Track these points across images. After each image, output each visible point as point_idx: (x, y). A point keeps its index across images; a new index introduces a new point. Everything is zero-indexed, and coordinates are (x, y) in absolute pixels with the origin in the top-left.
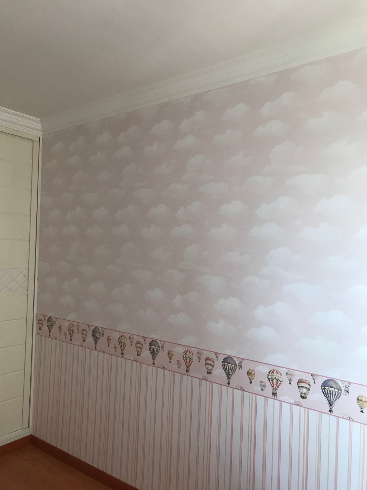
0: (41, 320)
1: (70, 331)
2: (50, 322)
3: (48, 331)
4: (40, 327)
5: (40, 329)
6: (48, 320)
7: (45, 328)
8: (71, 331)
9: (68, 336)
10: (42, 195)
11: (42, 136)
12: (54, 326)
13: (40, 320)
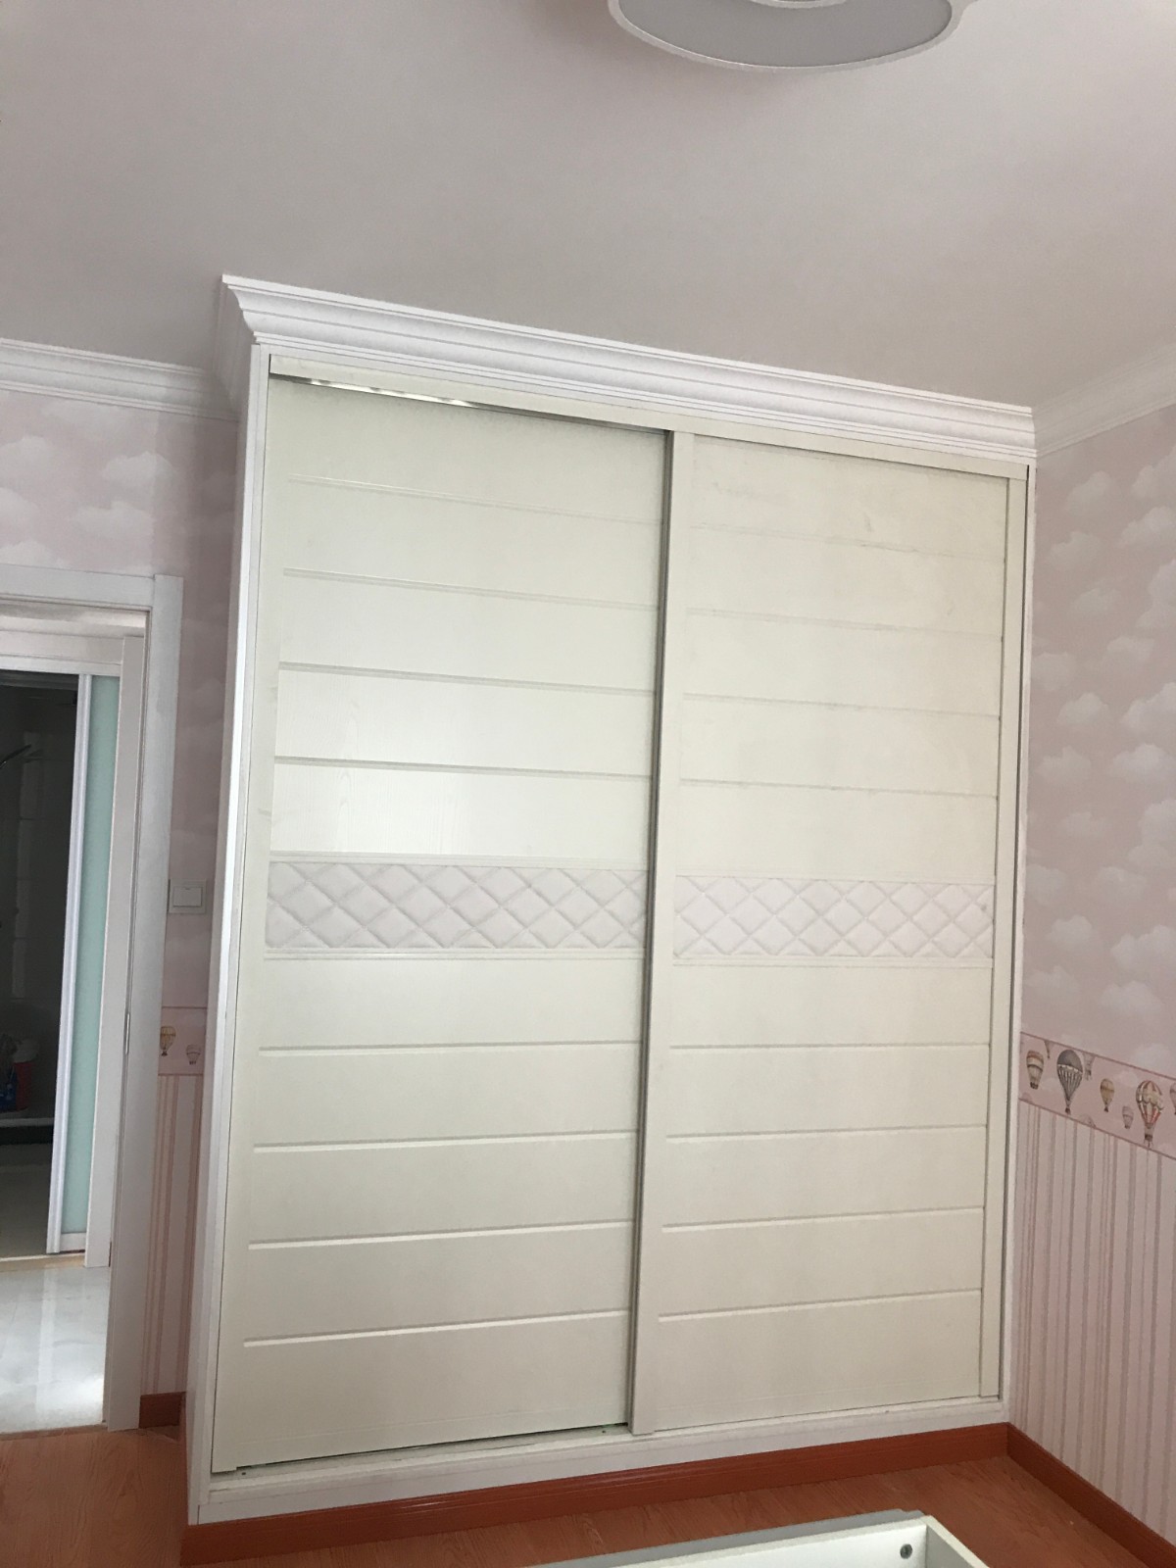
0: (1035, 1057)
1: (1145, 1107)
2: (1070, 1067)
3: (1062, 1093)
4: (1032, 1078)
5: (1034, 1086)
6: (1063, 1059)
7: (1051, 1083)
8: (1149, 1106)
9: (1138, 1122)
10: (1035, 652)
11: (1034, 461)
12: (1083, 1081)
13: (1031, 1055)
